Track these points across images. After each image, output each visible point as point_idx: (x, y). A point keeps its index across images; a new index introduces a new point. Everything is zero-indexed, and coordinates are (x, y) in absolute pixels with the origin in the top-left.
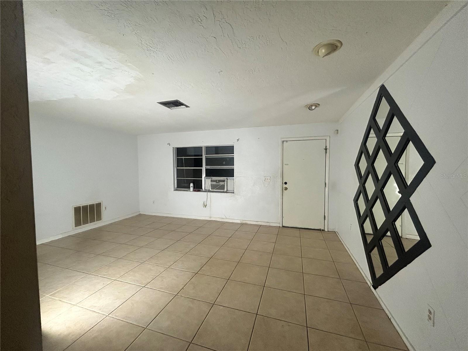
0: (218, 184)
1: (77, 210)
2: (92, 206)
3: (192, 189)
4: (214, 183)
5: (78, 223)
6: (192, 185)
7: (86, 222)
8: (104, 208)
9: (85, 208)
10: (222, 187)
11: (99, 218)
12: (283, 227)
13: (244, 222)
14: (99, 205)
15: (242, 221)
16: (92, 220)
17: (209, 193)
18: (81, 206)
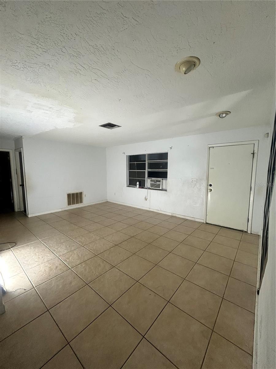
0: (156, 183)
1: (69, 195)
2: (77, 194)
3: (138, 186)
4: (153, 183)
5: (69, 204)
6: (138, 183)
7: (73, 203)
8: (84, 196)
9: (73, 194)
10: (159, 186)
11: (81, 202)
12: (206, 223)
13: (174, 215)
14: (81, 193)
15: (172, 214)
16: (77, 203)
17: (149, 190)
18: (71, 193)
